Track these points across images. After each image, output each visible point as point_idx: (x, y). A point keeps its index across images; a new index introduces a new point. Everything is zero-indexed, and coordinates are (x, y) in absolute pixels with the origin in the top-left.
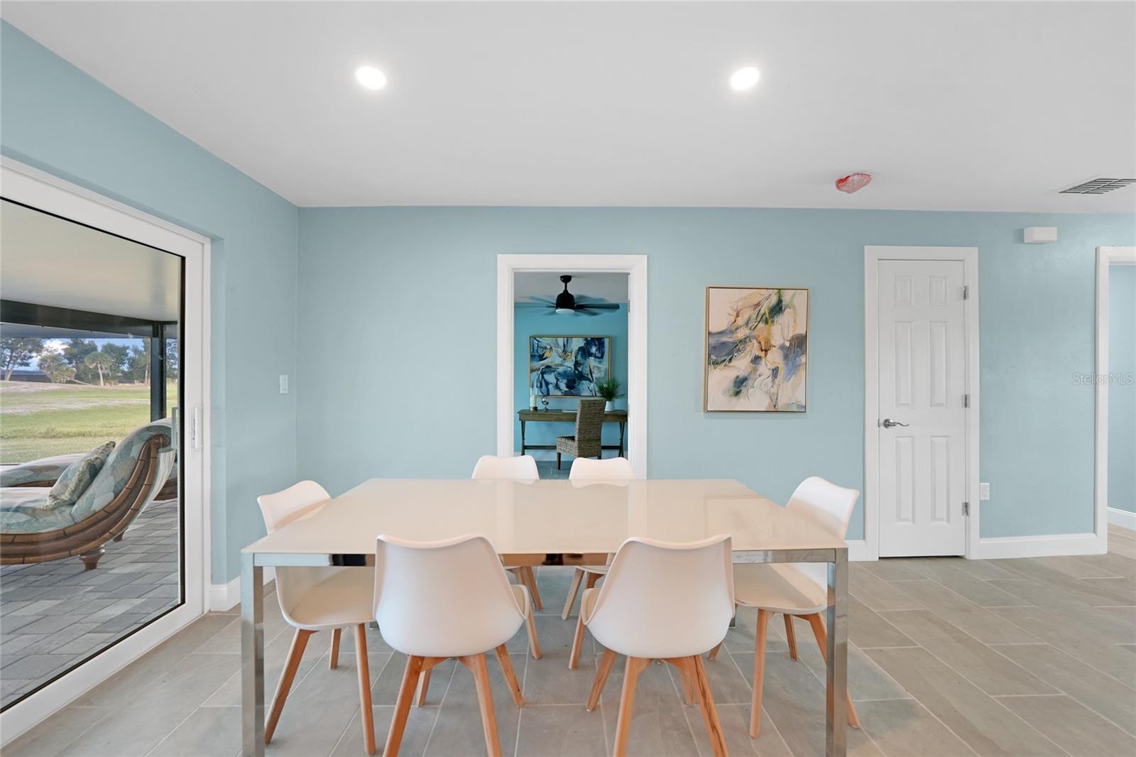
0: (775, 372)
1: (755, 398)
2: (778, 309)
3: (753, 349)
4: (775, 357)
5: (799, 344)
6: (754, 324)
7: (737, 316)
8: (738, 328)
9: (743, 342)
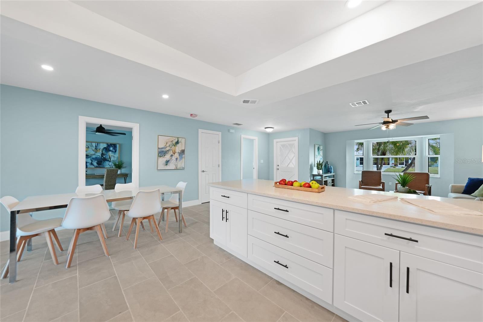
0: (177, 159)
1: (171, 166)
2: (177, 143)
3: (171, 153)
4: (177, 155)
5: (183, 152)
6: (171, 146)
7: (167, 144)
8: (167, 147)
9: (168, 151)
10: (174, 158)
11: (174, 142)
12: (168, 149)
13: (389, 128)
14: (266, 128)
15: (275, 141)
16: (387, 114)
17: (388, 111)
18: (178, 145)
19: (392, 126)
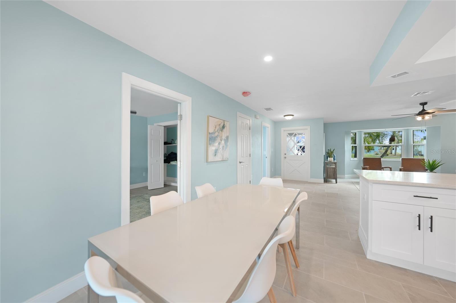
0: (223, 148)
1: (219, 157)
2: (224, 127)
3: (219, 139)
4: (223, 143)
5: (227, 139)
6: (219, 131)
7: (216, 128)
8: (216, 132)
9: (216, 137)
10: (221, 146)
11: (221, 127)
12: (216, 134)
13: (425, 118)
14: (285, 116)
15: (282, 129)
16: (422, 106)
17: (425, 103)
18: (225, 130)
19: (427, 117)
